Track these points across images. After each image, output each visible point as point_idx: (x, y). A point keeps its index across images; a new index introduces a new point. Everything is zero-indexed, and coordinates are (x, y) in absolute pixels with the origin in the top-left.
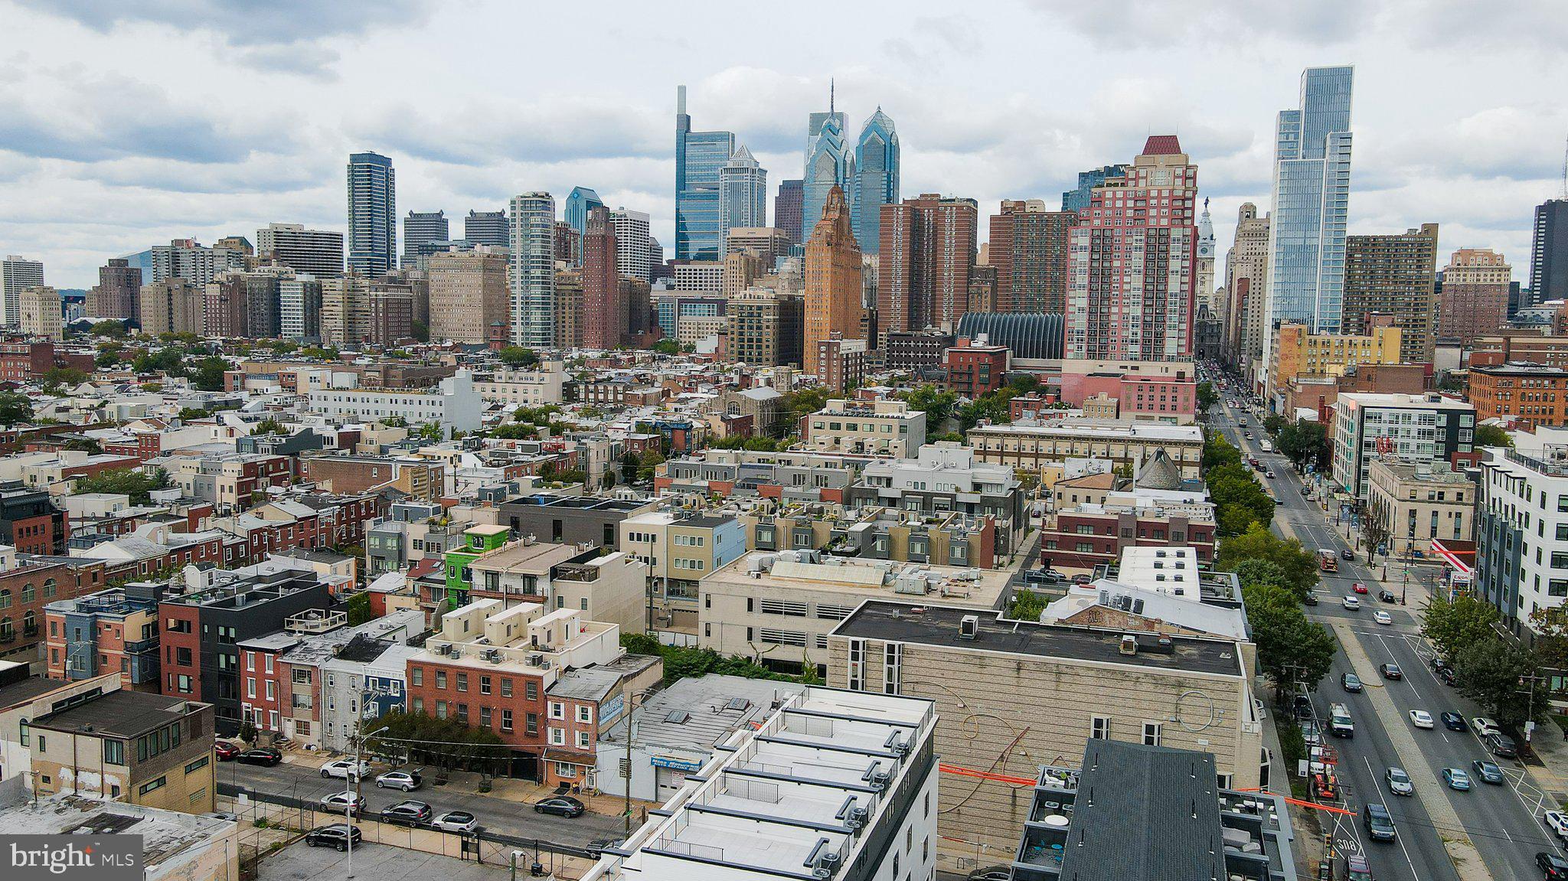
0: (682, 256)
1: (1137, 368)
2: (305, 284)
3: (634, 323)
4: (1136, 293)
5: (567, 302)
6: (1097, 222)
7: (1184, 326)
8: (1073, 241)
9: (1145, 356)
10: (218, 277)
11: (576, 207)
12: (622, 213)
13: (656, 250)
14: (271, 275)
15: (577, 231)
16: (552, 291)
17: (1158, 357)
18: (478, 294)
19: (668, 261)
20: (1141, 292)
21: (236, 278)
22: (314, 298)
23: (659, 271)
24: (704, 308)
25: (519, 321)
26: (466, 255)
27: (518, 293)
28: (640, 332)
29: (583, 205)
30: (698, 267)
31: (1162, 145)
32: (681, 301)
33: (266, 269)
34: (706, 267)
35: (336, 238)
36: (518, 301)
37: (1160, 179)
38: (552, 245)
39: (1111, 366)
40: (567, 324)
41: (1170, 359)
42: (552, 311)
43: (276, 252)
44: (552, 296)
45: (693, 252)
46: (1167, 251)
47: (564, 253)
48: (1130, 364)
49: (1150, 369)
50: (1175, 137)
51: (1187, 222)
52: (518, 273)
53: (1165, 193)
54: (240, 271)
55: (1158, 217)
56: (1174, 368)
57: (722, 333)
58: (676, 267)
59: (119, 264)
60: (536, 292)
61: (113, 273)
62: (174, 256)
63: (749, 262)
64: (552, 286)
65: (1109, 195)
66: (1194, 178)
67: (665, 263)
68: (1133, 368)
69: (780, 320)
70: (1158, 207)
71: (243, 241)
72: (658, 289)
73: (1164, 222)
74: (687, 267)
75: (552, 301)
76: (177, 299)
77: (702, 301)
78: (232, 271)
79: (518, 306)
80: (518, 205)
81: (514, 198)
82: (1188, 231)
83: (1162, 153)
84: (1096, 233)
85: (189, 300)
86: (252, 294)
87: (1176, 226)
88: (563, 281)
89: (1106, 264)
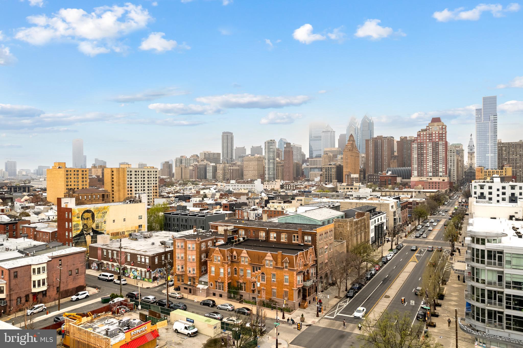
0: (311, 157)
1: (431, 179)
2: (213, 166)
3: (297, 175)
4: (430, 159)
5: (279, 169)
6: (419, 141)
7: (444, 167)
8: (413, 146)
9: (433, 176)
10: (192, 165)
11: (281, 144)
12: (294, 145)
13: (304, 155)
14: (204, 164)
15: (282, 150)
16: (276, 166)
17: (437, 176)
18: (256, 167)
19: (307, 158)
20: (432, 159)
21: (196, 165)
22: (215, 169)
23: (304, 161)
24: (317, 170)
25: (267, 174)
26: (253, 157)
27: (267, 166)
28: (299, 176)
29: (283, 144)
30: (315, 159)
31: (436, 120)
32: (310, 168)
33: (203, 162)
34: (319, 159)
35: (219, 154)
36: (267, 168)
37: (436, 129)
38: (276, 154)
39: (424, 179)
40: (280, 175)
41: (441, 176)
42: (276, 171)
43: (205, 158)
44: (276, 167)
45: (314, 155)
46: (438, 148)
47: (278, 156)
48: (429, 178)
49: (435, 179)
50: (439, 118)
51: (444, 140)
52: (267, 161)
53: (437, 133)
54: (197, 163)
55: (435, 139)
56: (442, 179)
57: (321, 175)
58: (309, 160)
59: (167, 163)
60: (271, 166)
61: (166, 165)
62: (180, 161)
63: (330, 157)
64: (276, 164)
65: (422, 133)
66: (445, 128)
67: (306, 159)
68: (430, 179)
69: (337, 171)
70: (435, 136)
71: (197, 156)
72: (304, 166)
73: (437, 140)
74: (312, 159)
75: (276, 168)
76: (183, 170)
77: (316, 168)
78: (195, 163)
79: (267, 170)
80: (267, 143)
81: (266, 141)
82: (444, 142)
83: (436, 122)
84: (419, 143)
85: (186, 170)
86: (200, 169)
87: (440, 141)
88: (278, 163)
89: (422, 152)
